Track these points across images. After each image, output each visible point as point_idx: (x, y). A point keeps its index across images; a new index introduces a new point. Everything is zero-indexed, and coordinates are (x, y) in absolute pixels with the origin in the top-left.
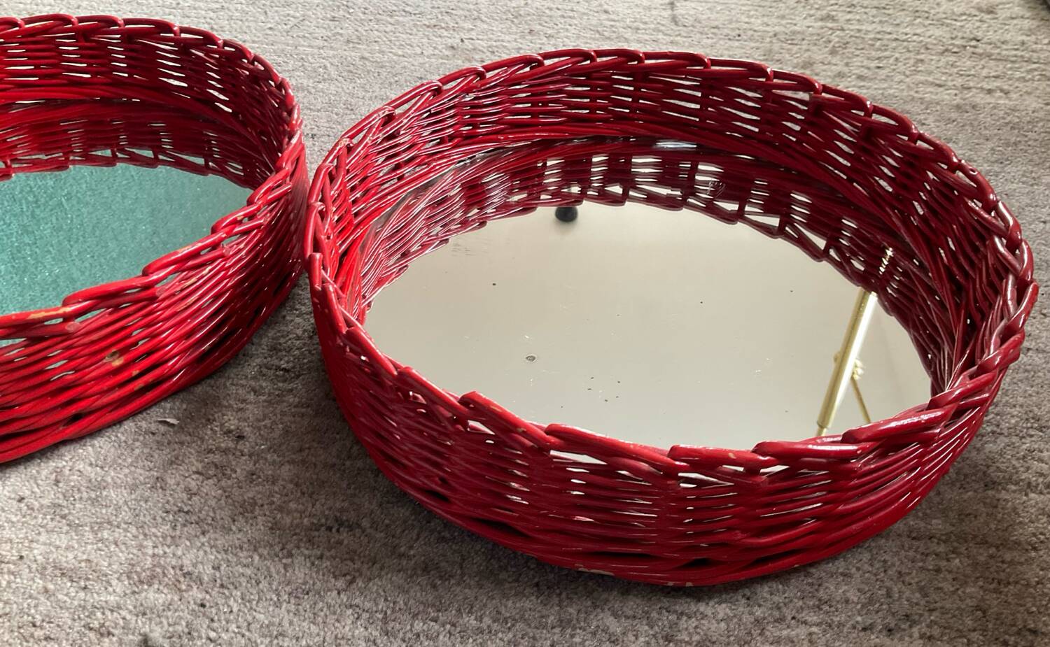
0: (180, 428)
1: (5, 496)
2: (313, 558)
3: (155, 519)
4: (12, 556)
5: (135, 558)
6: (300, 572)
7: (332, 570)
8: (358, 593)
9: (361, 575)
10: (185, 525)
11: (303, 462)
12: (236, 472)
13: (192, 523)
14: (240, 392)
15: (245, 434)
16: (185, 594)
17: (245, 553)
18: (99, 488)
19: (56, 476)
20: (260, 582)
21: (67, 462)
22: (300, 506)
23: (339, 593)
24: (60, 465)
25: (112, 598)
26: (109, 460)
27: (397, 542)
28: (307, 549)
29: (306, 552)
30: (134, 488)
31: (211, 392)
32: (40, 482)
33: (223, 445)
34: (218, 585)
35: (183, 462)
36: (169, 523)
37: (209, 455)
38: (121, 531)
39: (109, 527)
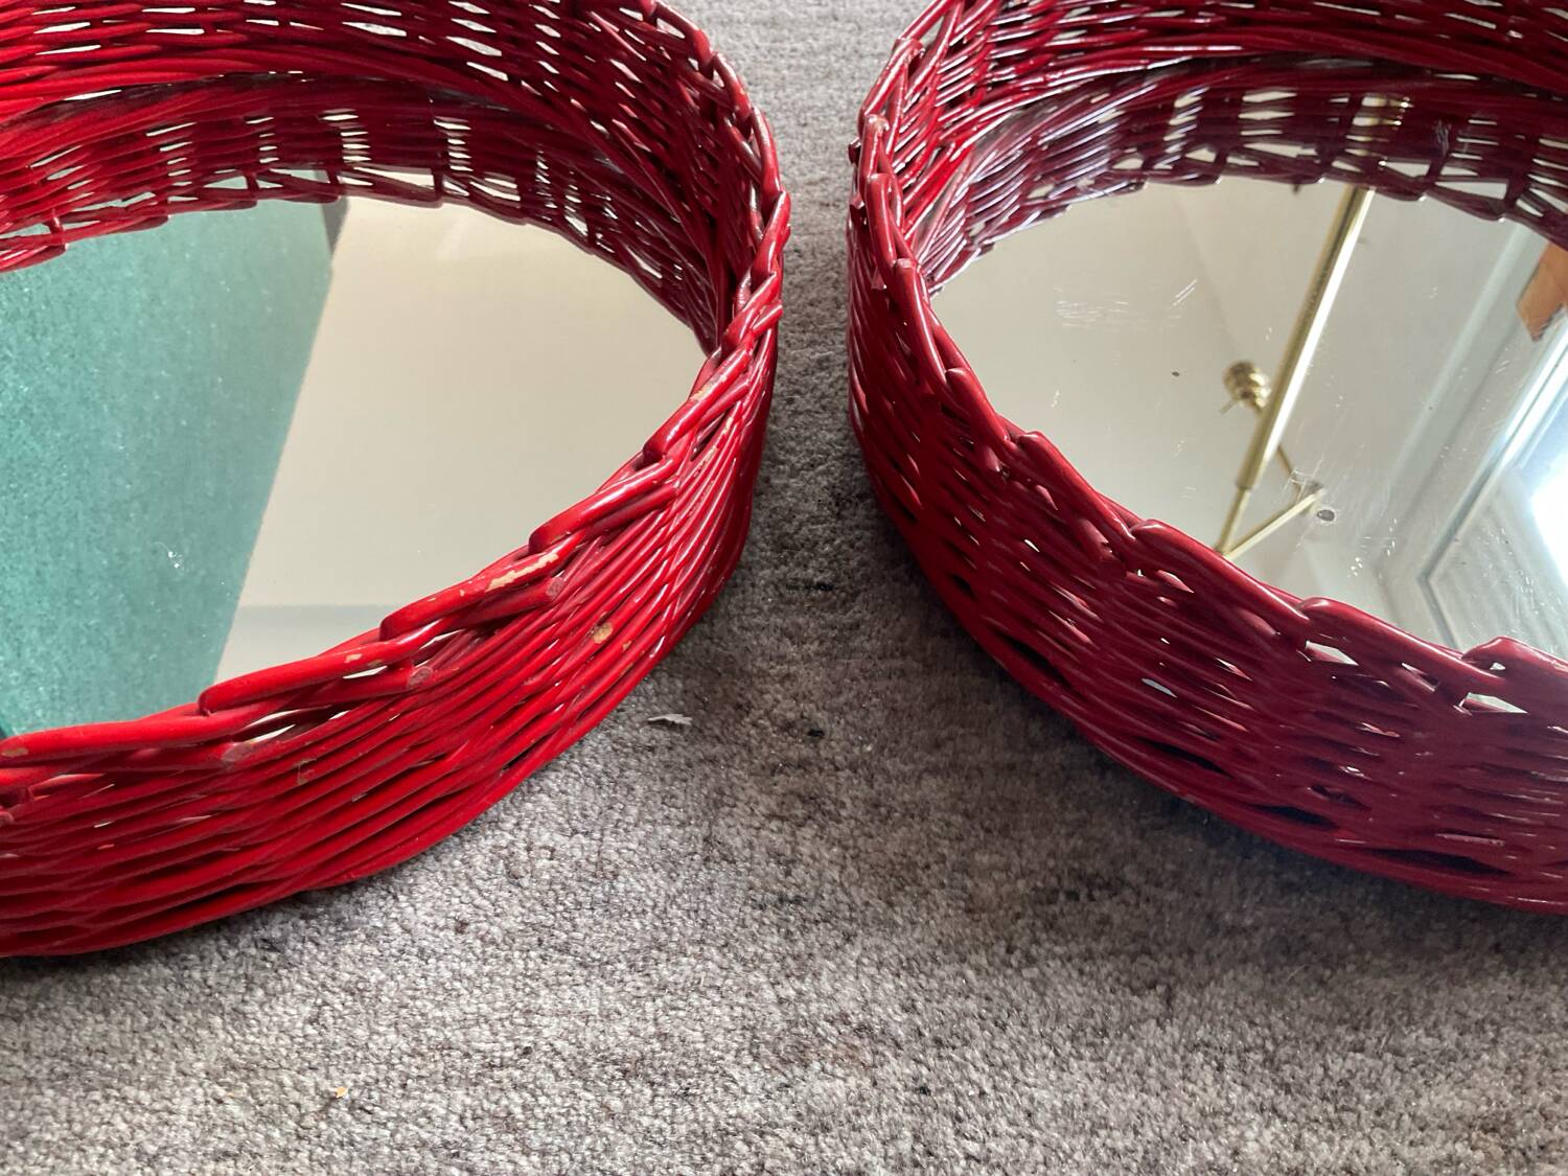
0: (698, 732)
1: (425, 923)
2: (1076, 961)
3: (744, 926)
4: (503, 1050)
5: (749, 1014)
6: (1071, 995)
7: (1124, 979)
8: (1193, 1018)
9: (1179, 981)
10: (804, 929)
11: (954, 766)
12: (843, 805)
13: (816, 922)
14: (764, 641)
15: (821, 726)
16: (880, 1073)
17: (947, 968)
18: (605, 878)
19: (507, 866)
20: (1005, 1025)
21: (511, 832)
22: (996, 857)
23: (1159, 1024)
24: (503, 843)
25: (747, 1108)
26: (593, 815)
27: (1210, 904)
28: (1056, 943)
29: (1058, 950)
30: (671, 865)
31: (713, 649)
32: (479, 883)
33: (793, 754)
34: (930, 1043)
35: (737, 799)
36: (774, 930)
37: (776, 778)
38: (693, 960)
39: (664, 956)
